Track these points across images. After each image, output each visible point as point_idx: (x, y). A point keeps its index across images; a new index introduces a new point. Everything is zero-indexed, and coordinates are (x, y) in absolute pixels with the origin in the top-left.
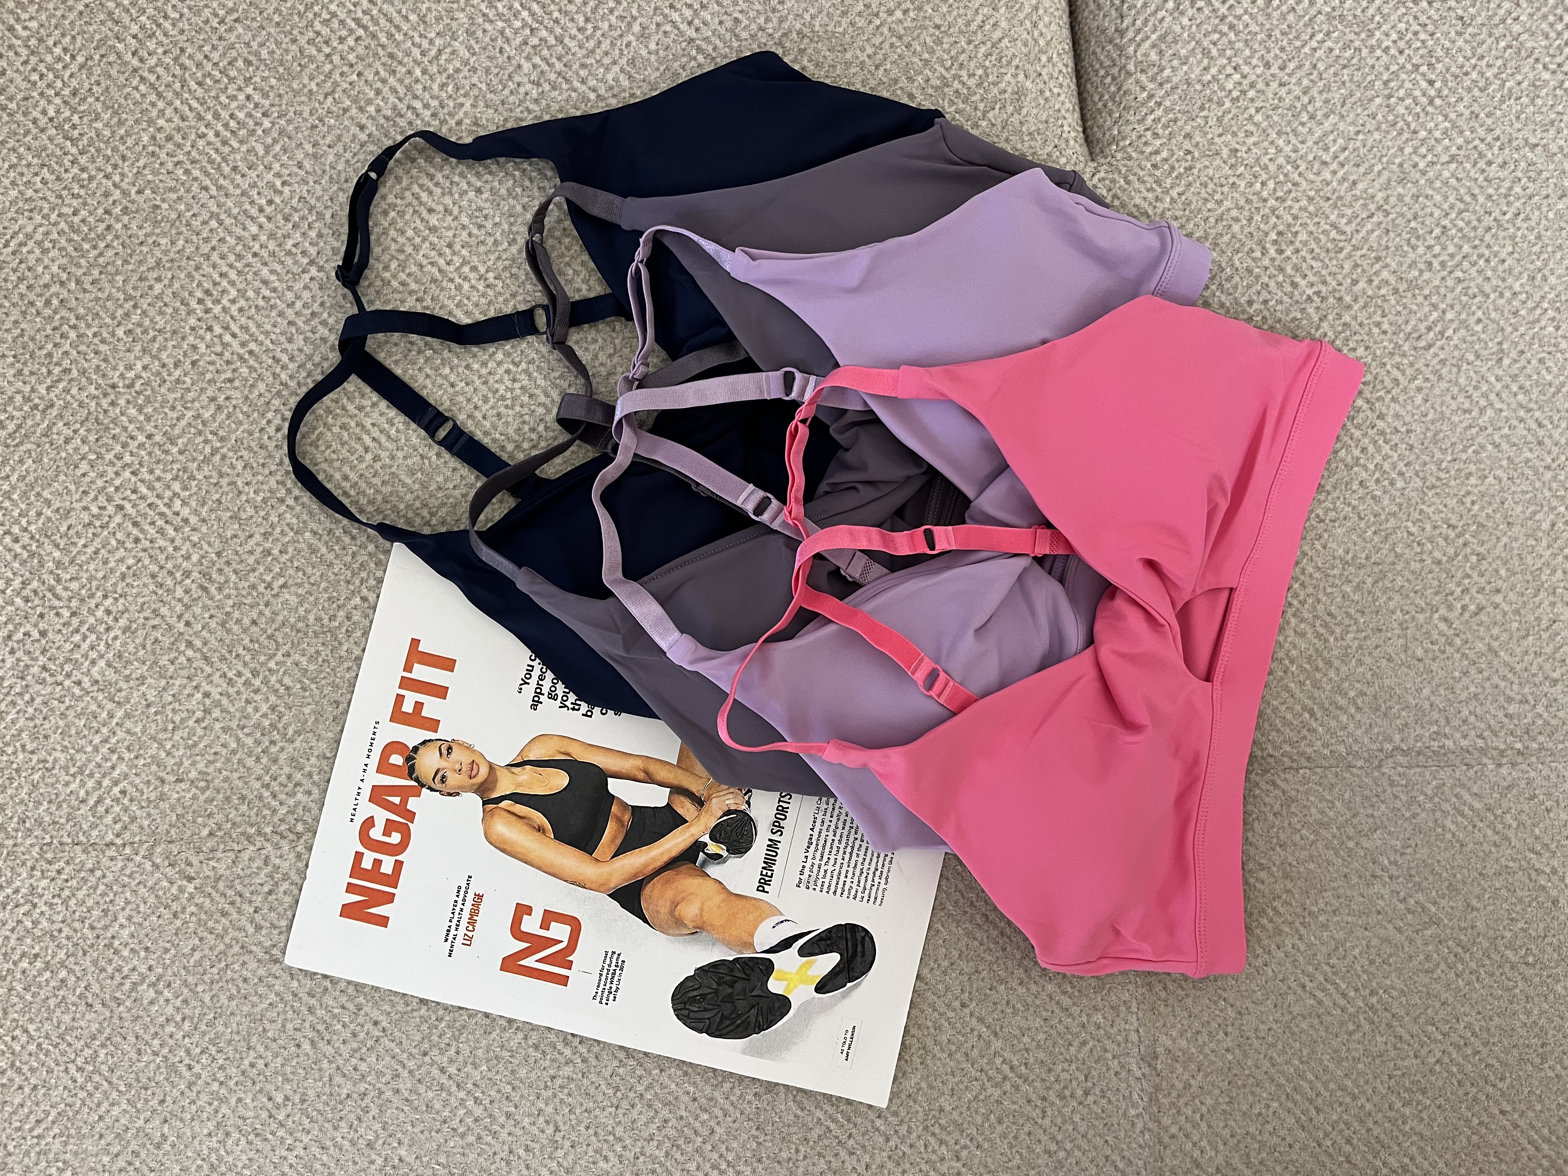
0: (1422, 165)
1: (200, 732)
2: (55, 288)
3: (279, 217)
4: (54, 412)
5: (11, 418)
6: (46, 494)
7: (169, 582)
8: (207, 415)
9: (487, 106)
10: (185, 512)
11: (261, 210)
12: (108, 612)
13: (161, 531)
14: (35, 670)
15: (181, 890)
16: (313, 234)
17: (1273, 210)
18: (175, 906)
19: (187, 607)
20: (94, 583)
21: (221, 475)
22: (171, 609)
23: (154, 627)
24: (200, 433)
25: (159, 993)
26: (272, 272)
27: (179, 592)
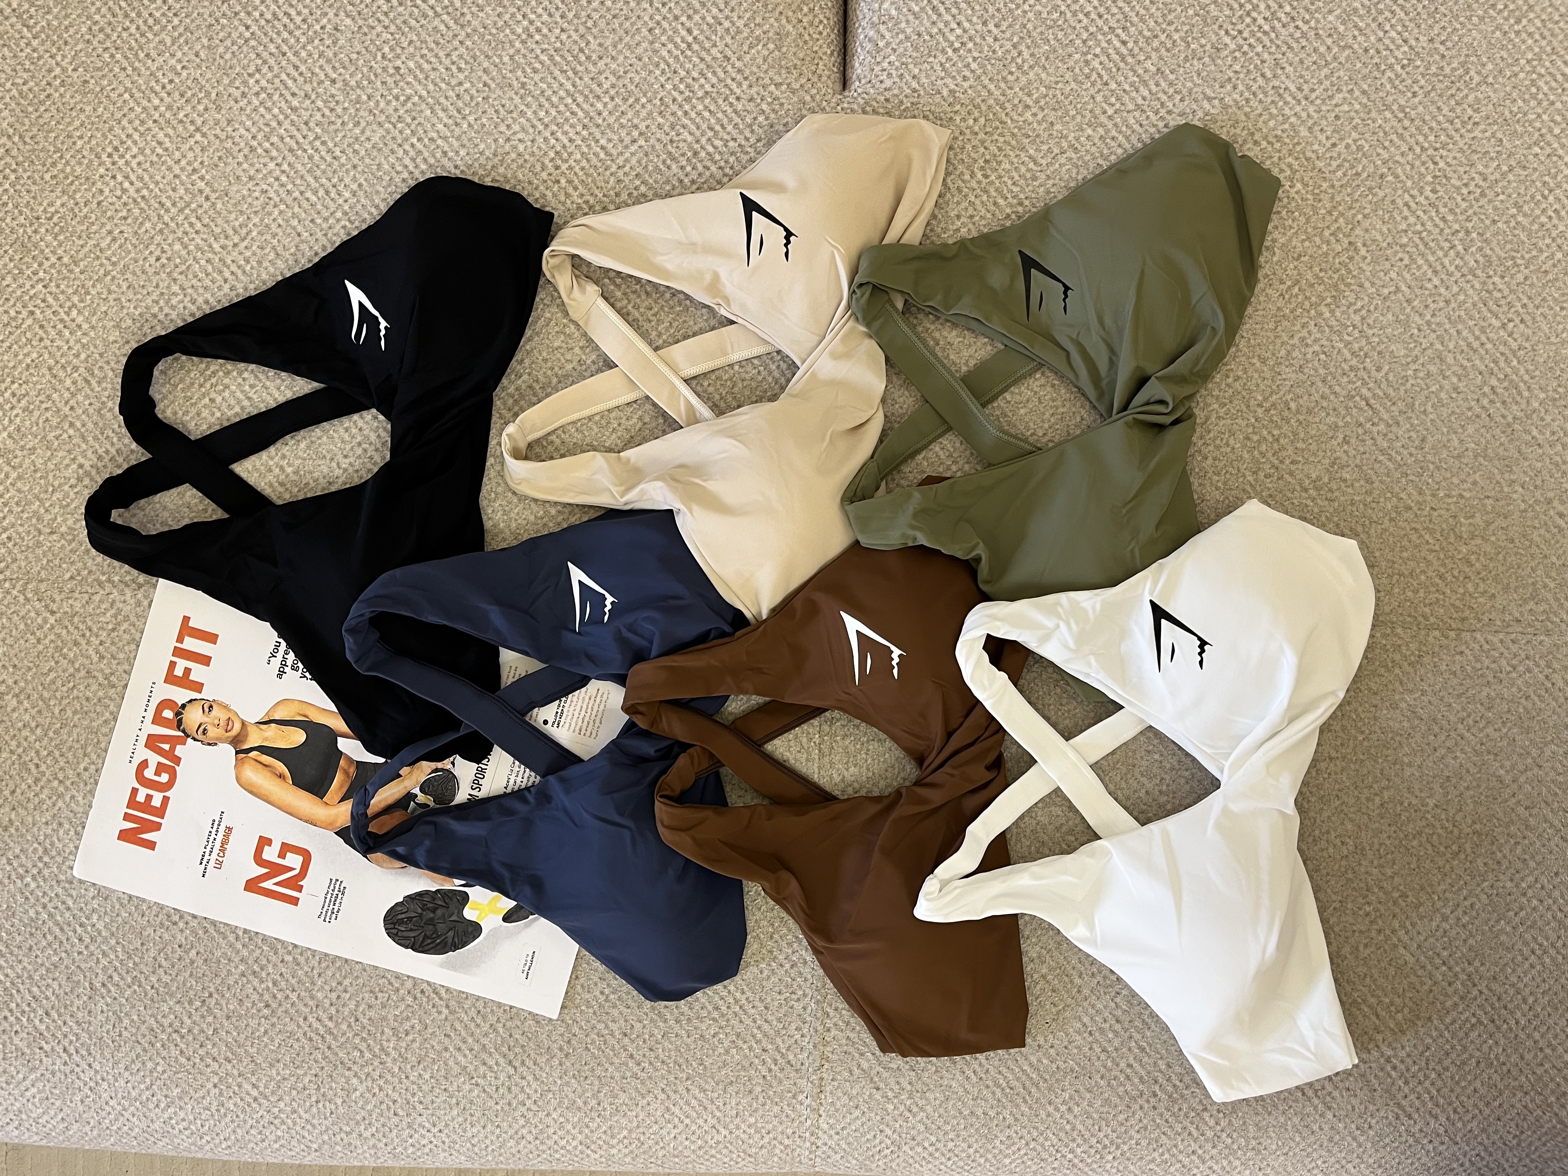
0: (1110, 112)
3: (177, 94)
7: (62, 374)
8: (103, 245)
9: (348, 16)
10: (80, 319)
11: (164, 87)
13: (59, 333)
15: (45, 621)
16: (201, 108)
17: (982, 142)
18: (39, 634)
19: (73, 395)
21: (110, 292)
22: (61, 396)
23: (47, 409)
24: (98, 258)
25: (20, 702)
26: (166, 135)
27: (68, 382)
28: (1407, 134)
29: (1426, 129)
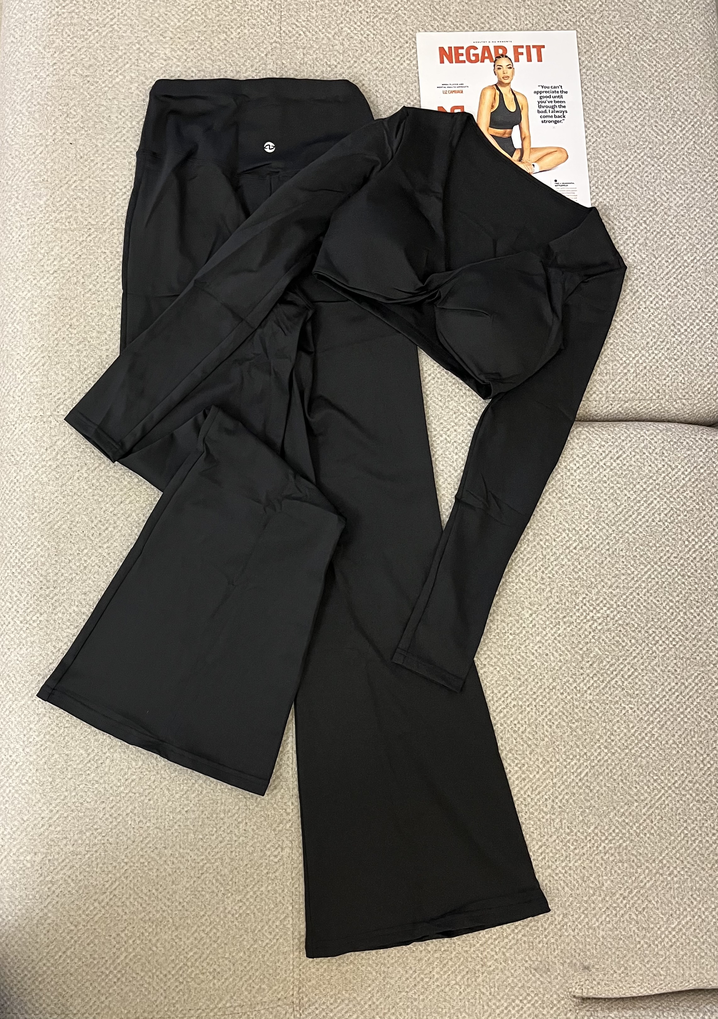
1: (322, 63)
2: (488, 26)
4: (443, 22)
5: (440, 7)
6: (412, 17)
7: (379, 57)
10: (405, 64)
12: (368, 35)
14: (347, 8)
15: (262, 52)
18: (256, 49)
19: (369, 62)
20: (379, 31)
22: (369, 57)
23: (362, 50)
25: (222, 41)
27: (375, 60)
28: (541, 690)
29: (545, 700)
